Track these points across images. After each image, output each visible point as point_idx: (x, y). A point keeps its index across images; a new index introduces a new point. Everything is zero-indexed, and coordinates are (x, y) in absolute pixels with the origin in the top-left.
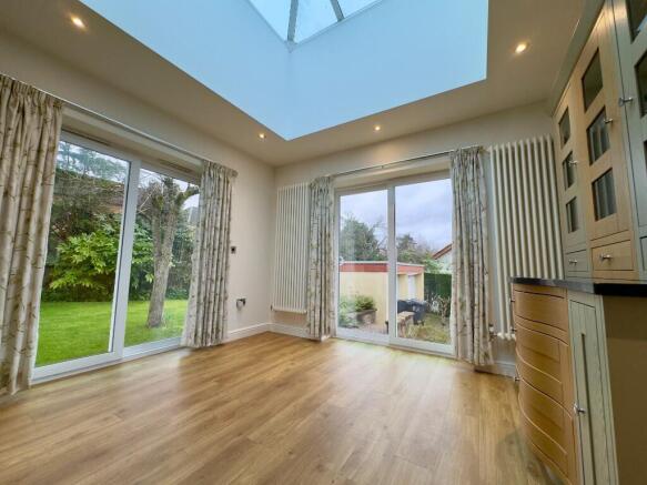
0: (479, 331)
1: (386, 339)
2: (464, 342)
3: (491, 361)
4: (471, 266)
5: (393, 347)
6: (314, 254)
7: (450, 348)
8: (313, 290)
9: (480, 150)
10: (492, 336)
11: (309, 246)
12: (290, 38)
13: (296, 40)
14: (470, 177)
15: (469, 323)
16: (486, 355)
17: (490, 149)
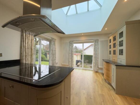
0: (97, 67)
1: (82, 68)
2: (94, 68)
3: (98, 71)
4: (96, 57)
5: (83, 69)
6: (70, 55)
7: (92, 69)
8: (70, 61)
9: (98, 40)
10: (98, 67)
11: (69, 53)
12: (67, 14)
13: (68, 15)
14: (96, 44)
15: (95, 65)
16: (97, 70)
17: (99, 40)
